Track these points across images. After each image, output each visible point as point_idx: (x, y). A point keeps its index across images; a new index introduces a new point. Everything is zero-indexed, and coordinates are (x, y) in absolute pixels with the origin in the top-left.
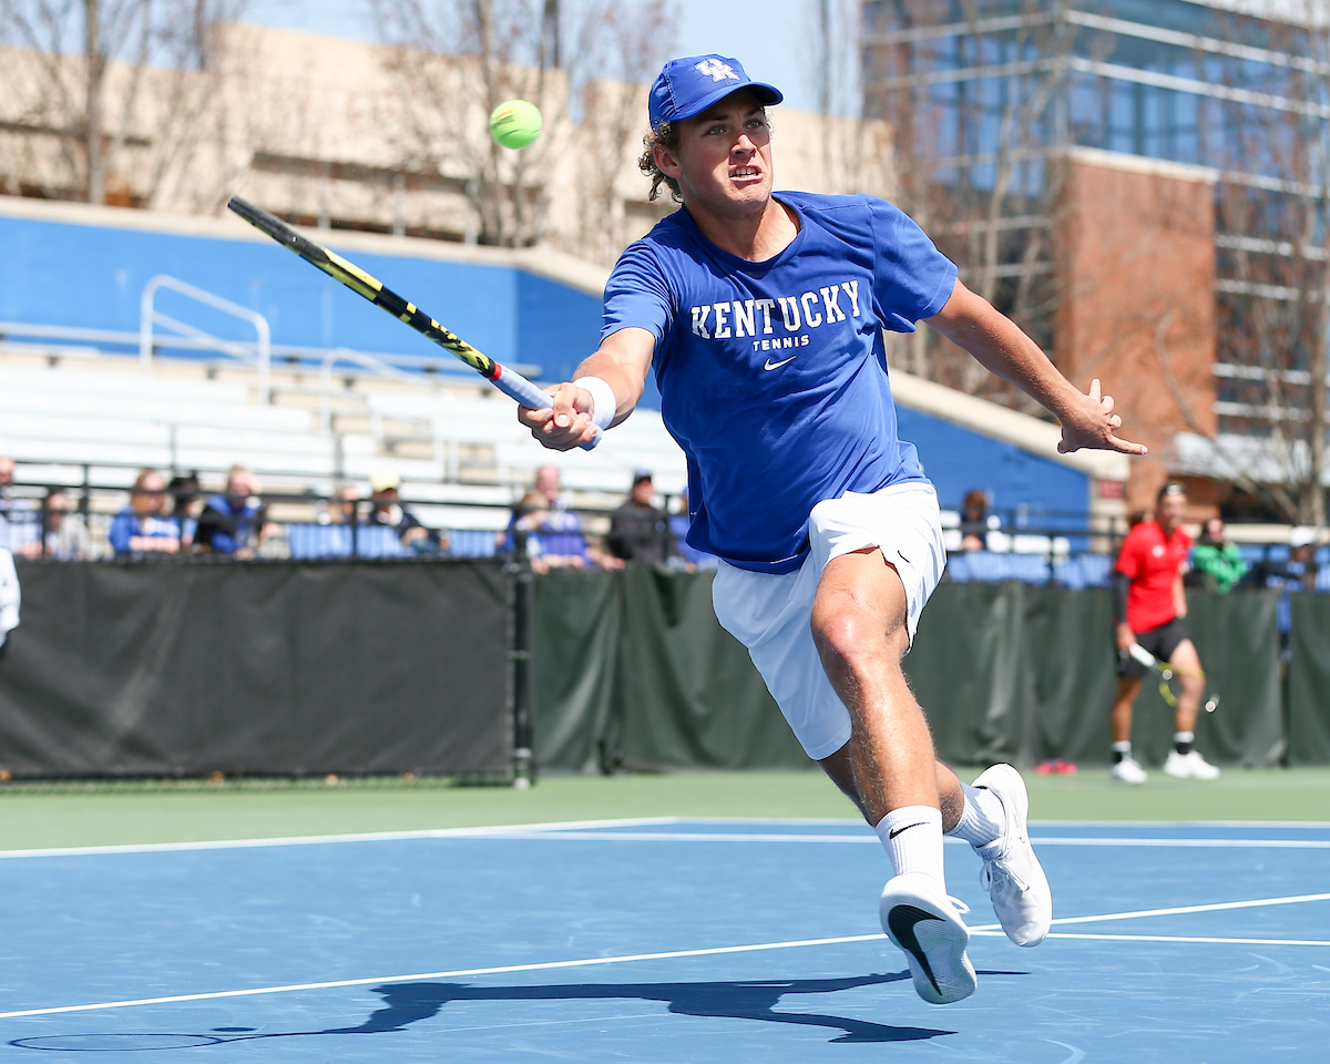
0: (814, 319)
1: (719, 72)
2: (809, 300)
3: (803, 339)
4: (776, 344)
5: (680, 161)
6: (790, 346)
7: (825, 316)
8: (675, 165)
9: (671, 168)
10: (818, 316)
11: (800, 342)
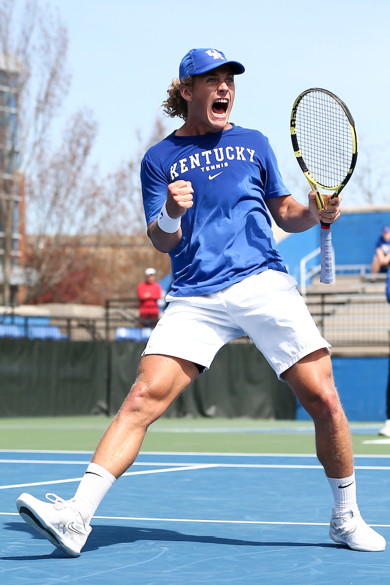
0: (231, 156)
1: (216, 56)
2: (230, 150)
3: (225, 164)
4: (213, 167)
5: (193, 94)
6: (220, 167)
7: (236, 156)
8: (190, 95)
9: (188, 96)
10: (233, 156)
11: (224, 165)
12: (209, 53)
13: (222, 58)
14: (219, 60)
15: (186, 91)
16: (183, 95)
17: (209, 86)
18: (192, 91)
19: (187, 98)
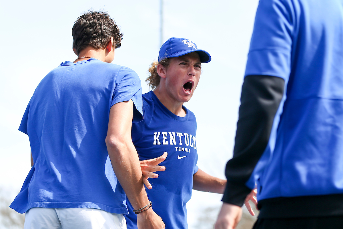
12: (185, 41)
13: (194, 47)
14: (191, 48)
15: (162, 69)
16: (158, 72)
17: (181, 67)
18: (166, 70)
19: (162, 75)
